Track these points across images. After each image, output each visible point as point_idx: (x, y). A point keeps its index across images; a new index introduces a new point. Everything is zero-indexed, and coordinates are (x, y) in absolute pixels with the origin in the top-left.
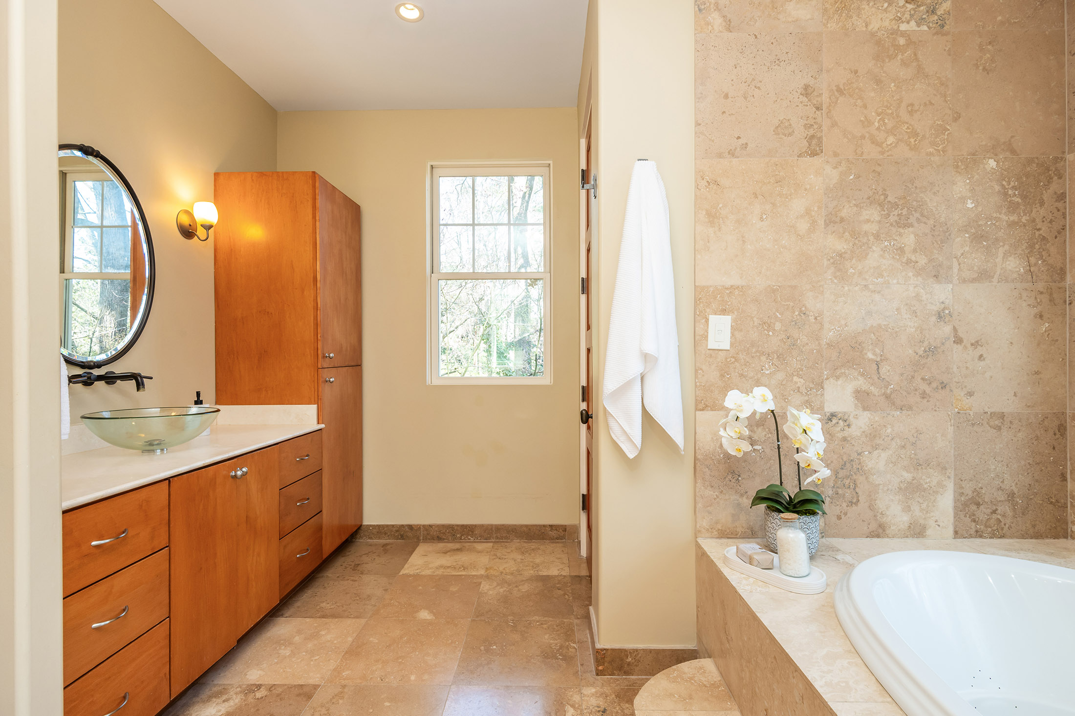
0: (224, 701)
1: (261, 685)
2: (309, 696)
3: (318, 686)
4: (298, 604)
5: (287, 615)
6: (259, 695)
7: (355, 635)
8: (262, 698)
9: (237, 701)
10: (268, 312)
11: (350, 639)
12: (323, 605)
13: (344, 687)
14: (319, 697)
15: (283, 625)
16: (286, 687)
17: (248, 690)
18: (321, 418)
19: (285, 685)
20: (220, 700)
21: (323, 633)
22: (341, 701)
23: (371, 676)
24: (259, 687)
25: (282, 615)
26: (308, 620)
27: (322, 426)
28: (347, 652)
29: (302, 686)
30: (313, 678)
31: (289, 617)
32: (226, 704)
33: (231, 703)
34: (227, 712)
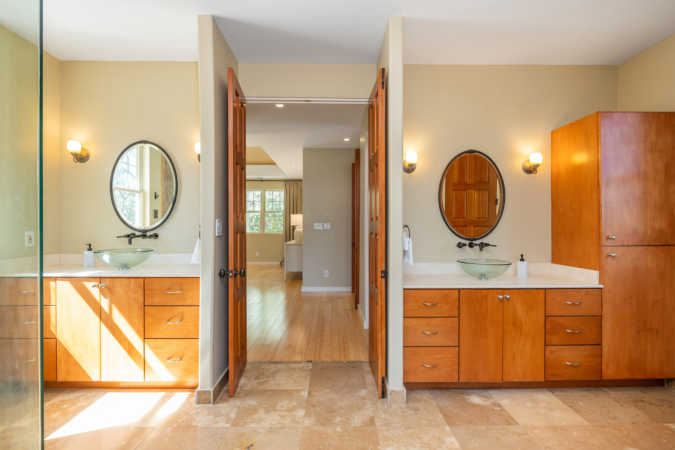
0: (484, 401)
1: (502, 406)
2: (509, 424)
3: (519, 425)
4: (569, 394)
5: (555, 394)
6: (496, 408)
7: (570, 424)
8: (495, 410)
9: (487, 404)
10: (574, 209)
11: (564, 423)
12: (580, 403)
13: (526, 434)
14: (512, 428)
15: (546, 396)
16: (507, 414)
17: (495, 404)
18: (601, 281)
19: (509, 414)
20: (483, 399)
21: (557, 411)
22: (516, 436)
23: (544, 442)
24: (500, 406)
25: (553, 392)
26: (561, 402)
27: (602, 286)
28: (553, 426)
29: (513, 419)
30: (521, 421)
31: (555, 395)
32: (483, 402)
33: (485, 403)
34: (480, 404)
